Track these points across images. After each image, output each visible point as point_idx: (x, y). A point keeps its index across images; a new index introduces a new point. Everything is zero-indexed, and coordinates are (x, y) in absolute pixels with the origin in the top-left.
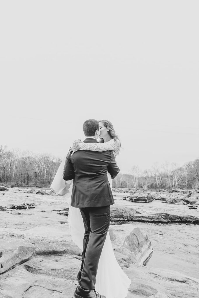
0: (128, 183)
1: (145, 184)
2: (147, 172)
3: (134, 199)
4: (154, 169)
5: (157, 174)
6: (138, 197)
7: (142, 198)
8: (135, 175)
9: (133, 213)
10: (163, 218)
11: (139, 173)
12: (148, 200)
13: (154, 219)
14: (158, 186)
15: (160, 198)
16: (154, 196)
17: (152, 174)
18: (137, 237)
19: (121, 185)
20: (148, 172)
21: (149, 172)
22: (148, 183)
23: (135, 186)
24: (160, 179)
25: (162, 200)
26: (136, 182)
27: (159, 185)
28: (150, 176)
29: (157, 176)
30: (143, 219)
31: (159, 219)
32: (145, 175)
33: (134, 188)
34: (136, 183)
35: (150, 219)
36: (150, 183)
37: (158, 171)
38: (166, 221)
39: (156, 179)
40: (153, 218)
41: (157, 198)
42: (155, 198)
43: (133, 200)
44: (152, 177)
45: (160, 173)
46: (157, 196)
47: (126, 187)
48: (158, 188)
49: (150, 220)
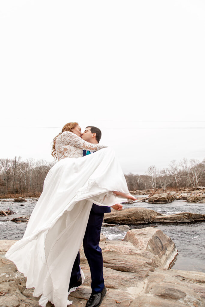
0: (146, 184)
1: (163, 184)
2: (165, 171)
3: (154, 200)
4: (172, 168)
5: (175, 172)
6: (158, 198)
7: (161, 198)
8: (152, 175)
9: (154, 215)
10: (186, 218)
11: (156, 173)
12: (168, 200)
13: (177, 220)
14: (178, 185)
15: (180, 198)
16: (174, 195)
17: (170, 173)
18: (160, 240)
19: (139, 186)
20: (166, 171)
21: (167, 171)
22: (167, 183)
23: (153, 187)
24: (179, 178)
25: (183, 199)
26: (154, 182)
27: (178, 184)
28: (168, 175)
29: (176, 175)
30: (165, 221)
31: (182, 219)
32: (163, 175)
33: (153, 189)
34: (154, 184)
35: (172, 220)
36: (169, 182)
37: (176, 170)
38: (189, 221)
39: (175, 177)
40: (175, 219)
41: (178, 197)
42: (175, 198)
43: (152, 201)
44: (170, 176)
45: (179, 171)
46: (177, 196)
47: (144, 189)
48: (178, 187)
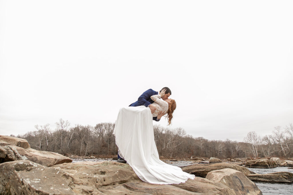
0: (246, 151)
1: (267, 153)
2: (267, 138)
3: (251, 164)
4: (277, 134)
5: (281, 140)
6: (256, 162)
7: (261, 163)
8: (253, 142)
9: (246, 172)
10: (285, 178)
11: (257, 141)
12: (269, 165)
13: (273, 179)
14: (285, 155)
15: (286, 165)
16: (278, 162)
17: (275, 140)
18: (240, 181)
19: (238, 154)
20: (269, 139)
21: (271, 139)
22: (271, 151)
23: (255, 155)
24: (286, 146)
25: (289, 167)
26: (255, 150)
27: (286, 153)
28: (272, 144)
29: (282, 143)
30: (260, 179)
31: (279, 179)
32: (265, 143)
33: (255, 157)
34: (255, 152)
35: (267, 178)
36: (273, 151)
37: (281, 137)
38: (289, 182)
39: (281, 146)
40: (271, 178)
41: (282, 164)
42: (279, 165)
43: (250, 165)
44: (275, 144)
45: (285, 139)
46: (282, 163)
47: (244, 157)
48: (285, 157)
49: (268, 180)
